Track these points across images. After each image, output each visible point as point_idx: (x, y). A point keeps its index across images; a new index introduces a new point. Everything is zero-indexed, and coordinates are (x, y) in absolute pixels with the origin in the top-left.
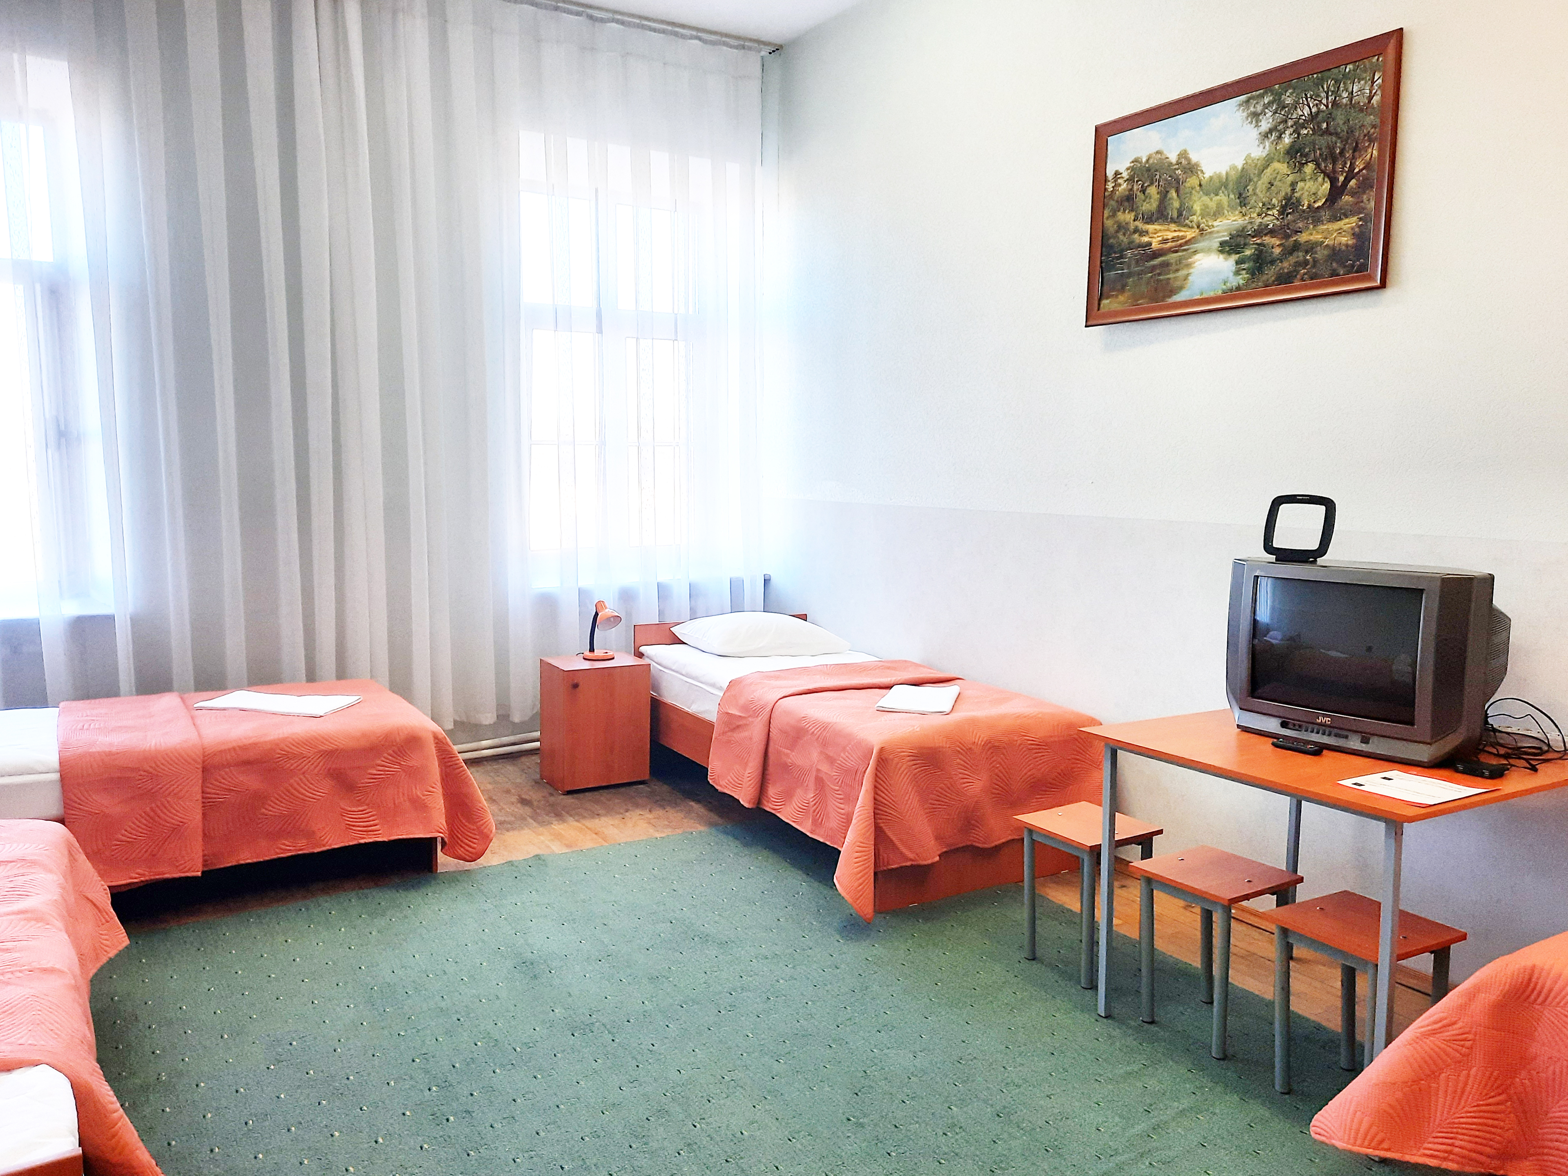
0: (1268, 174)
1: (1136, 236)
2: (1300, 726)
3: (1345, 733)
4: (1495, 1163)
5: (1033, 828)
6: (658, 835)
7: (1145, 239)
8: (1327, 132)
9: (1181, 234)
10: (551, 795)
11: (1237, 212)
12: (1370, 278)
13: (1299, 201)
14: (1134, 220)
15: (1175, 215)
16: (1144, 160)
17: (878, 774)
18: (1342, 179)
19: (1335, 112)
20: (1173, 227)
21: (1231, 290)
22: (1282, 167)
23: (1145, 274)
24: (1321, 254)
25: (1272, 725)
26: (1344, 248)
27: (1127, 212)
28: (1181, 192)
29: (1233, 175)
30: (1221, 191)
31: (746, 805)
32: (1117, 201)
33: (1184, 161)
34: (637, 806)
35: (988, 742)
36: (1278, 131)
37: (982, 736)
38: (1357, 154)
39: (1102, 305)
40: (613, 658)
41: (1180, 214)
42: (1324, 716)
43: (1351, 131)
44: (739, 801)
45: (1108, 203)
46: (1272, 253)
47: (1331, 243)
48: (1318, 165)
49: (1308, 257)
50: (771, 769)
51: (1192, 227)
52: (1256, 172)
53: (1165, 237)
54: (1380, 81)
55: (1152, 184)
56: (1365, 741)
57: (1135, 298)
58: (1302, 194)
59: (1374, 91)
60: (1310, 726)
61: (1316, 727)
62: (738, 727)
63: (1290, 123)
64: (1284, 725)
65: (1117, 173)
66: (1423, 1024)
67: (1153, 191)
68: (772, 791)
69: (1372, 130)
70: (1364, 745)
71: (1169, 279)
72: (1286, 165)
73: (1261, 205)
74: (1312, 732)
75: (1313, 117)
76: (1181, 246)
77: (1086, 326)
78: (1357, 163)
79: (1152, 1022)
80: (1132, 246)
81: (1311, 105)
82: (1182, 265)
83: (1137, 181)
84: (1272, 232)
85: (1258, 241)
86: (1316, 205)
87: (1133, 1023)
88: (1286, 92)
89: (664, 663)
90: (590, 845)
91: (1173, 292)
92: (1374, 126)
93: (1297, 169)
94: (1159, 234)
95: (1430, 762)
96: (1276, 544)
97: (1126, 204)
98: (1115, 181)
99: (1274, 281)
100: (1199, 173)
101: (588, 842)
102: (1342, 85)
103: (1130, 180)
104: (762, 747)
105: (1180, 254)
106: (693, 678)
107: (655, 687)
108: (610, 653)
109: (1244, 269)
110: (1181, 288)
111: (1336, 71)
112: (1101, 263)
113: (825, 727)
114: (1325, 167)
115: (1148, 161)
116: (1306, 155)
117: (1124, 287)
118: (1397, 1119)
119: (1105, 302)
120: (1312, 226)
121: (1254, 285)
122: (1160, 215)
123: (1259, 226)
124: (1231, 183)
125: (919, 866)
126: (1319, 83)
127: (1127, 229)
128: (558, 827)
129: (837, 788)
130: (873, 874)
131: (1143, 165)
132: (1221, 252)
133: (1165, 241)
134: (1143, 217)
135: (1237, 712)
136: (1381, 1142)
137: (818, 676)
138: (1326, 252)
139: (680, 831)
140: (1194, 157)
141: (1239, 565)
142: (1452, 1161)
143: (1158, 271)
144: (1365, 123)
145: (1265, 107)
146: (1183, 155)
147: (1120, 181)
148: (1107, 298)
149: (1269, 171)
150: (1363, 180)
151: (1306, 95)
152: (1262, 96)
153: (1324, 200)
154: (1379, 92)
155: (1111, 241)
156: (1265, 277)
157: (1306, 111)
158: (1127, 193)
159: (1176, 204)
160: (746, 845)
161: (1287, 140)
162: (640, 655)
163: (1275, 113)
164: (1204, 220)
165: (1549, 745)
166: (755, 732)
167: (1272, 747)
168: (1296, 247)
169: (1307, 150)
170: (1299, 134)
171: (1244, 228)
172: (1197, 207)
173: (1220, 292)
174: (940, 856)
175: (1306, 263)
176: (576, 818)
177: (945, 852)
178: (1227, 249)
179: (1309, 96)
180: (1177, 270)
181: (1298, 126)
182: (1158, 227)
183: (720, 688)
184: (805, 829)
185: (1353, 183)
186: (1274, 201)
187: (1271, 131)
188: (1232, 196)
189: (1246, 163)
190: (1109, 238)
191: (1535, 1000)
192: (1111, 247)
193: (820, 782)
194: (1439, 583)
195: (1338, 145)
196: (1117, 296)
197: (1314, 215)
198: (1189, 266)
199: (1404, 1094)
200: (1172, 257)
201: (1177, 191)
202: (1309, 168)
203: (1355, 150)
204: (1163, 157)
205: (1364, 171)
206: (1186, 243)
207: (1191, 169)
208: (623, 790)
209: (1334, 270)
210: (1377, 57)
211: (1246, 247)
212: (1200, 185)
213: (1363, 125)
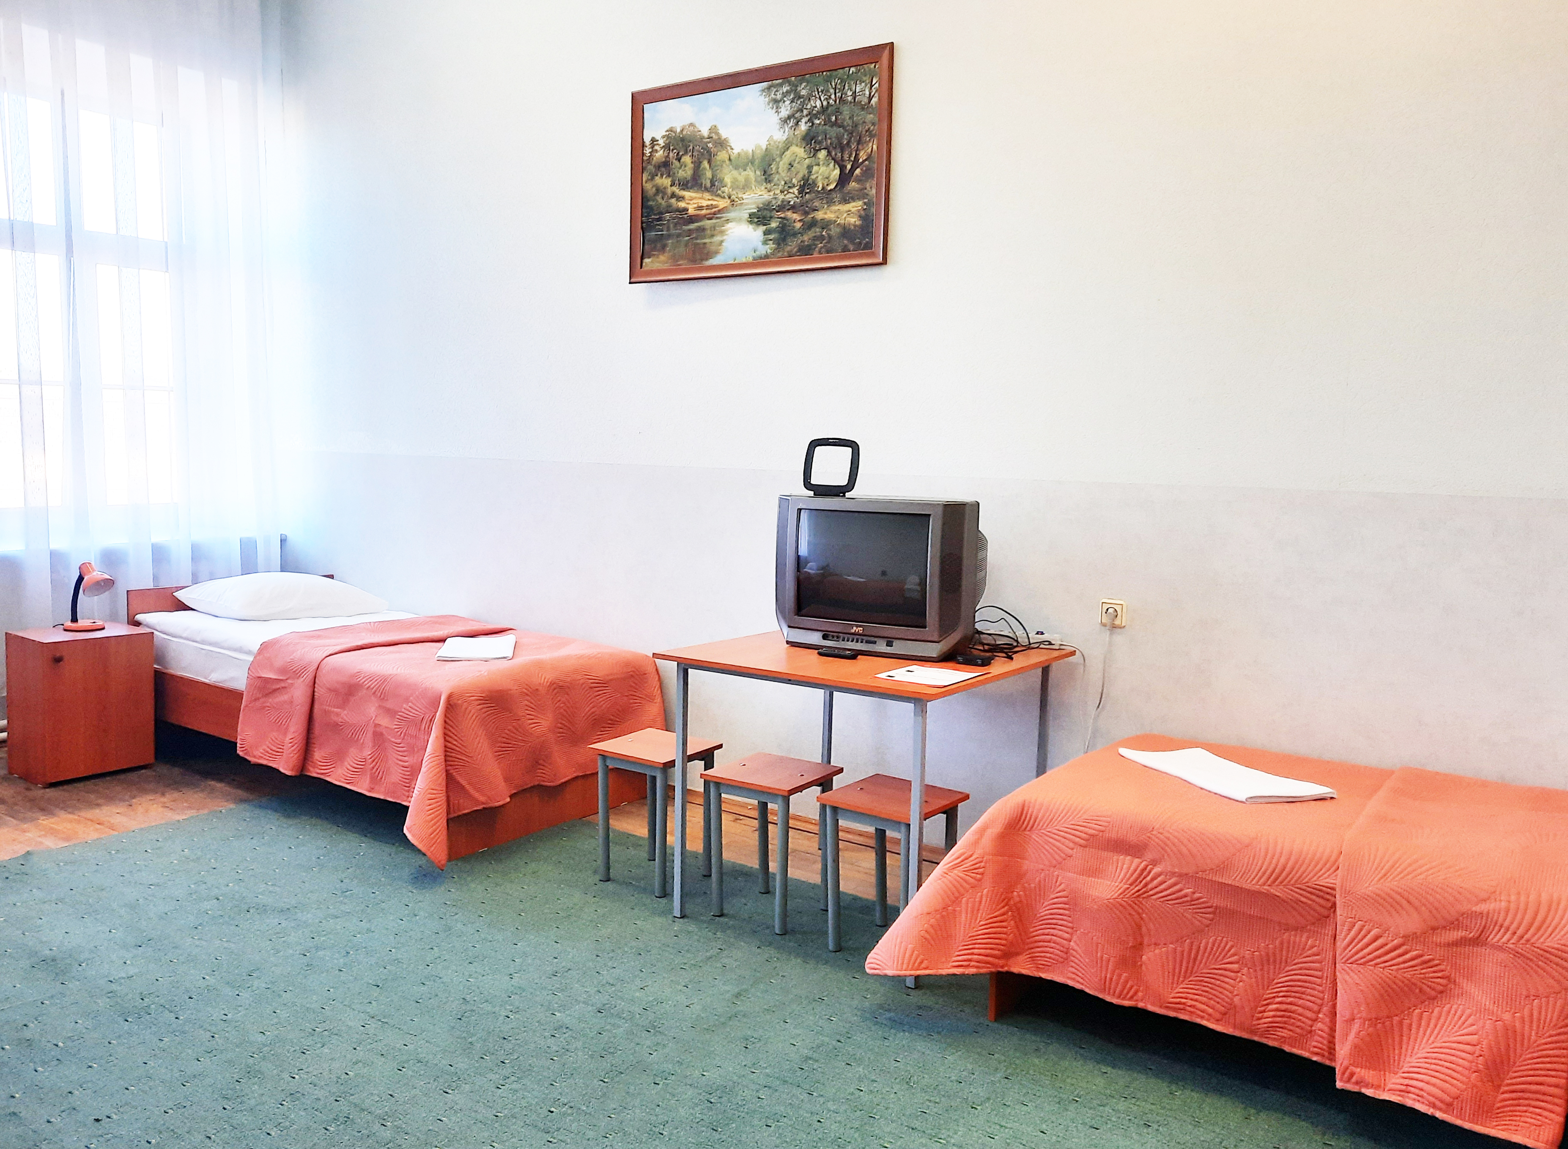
0: (788, 156)
1: (673, 201)
2: (838, 637)
3: (873, 639)
4: (1001, 962)
5: (605, 754)
6: (178, 817)
7: (682, 205)
8: (835, 124)
9: (714, 203)
10: (28, 789)
11: (763, 188)
12: (873, 255)
13: (814, 183)
14: (671, 186)
15: (709, 185)
16: (678, 130)
17: (447, 720)
18: (849, 167)
19: (841, 108)
20: (707, 195)
21: (761, 258)
22: (799, 151)
23: (684, 237)
24: (835, 231)
25: (815, 638)
26: (852, 227)
27: (664, 176)
28: (713, 164)
29: (759, 154)
30: (748, 168)
31: (288, 773)
32: (655, 166)
33: (713, 135)
34: (144, 791)
35: (552, 684)
36: (796, 118)
37: (549, 677)
38: (860, 147)
39: (644, 264)
40: (104, 629)
41: (713, 185)
42: (857, 626)
43: (856, 126)
44: (278, 770)
45: (646, 167)
46: (794, 227)
47: (843, 222)
48: (829, 153)
49: (824, 233)
50: (317, 729)
51: (724, 198)
52: (778, 153)
53: (700, 205)
54: (877, 85)
55: (686, 153)
56: (889, 644)
57: (675, 259)
58: (817, 177)
59: (872, 94)
60: (846, 636)
61: (851, 637)
62: (275, 690)
63: (805, 112)
64: (825, 637)
65: (653, 140)
66: (948, 861)
67: (687, 159)
68: (318, 755)
69: (872, 128)
70: (889, 648)
71: (705, 243)
72: (803, 150)
73: (783, 183)
74: (848, 641)
75: (824, 109)
76: (715, 214)
77: (630, 283)
78: (861, 155)
79: (721, 915)
80: (670, 209)
81: (822, 99)
82: (716, 232)
83: (673, 150)
84: (793, 208)
85: (782, 216)
86: (829, 188)
87: (705, 918)
88: (801, 84)
89: (171, 630)
90: (94, 835)
91: (709, 255)
92: (873, 124)
93: (812, 154)
94: (694, 201)
95: (939, 657)
96: (814, 481)
97: (663, 169)
98: (652, 148)
99: (797, 252)
100: (729, 148)
101: (91, 834)
102: (847, 85)
103: (666, 147)
104: (305, 709)
105: (714, 221)
106: (210, 644)
107: (160, 658)
108: (100, 623)
109: (771, 240)
110: (717, 253)
111: (841, 71)
112: (642, 223)
113: (384, 679)
114: (836, 154)
115: (682, 131)
116: (820, 143)
117: (664, 247)
118: (932, 942)
119: (646, 261)
120: (826, 206)
121: (780, 254)
122: (694, 182)
123: (782, 201)
124: (757, 161)
125: (491, 808)
126: (828, 80)
127: (664, 193)
128: (45, 821)
129: (399, 741)
130: (445, 821)
131: (678, 134)
132: (751, 222)
133: (700, 208)
134: (680, 184)
135: (786, 629)
136: (921, 962)
137: (364, 634)
138: (838, 230)
139: (206, 811)
140: (724, 134)
141: (784, 501)
142: (973, 966)
143: (694, 235)
144: (866, 120)
145: (785, 95)
146: (713, 129)
147: (656, 147)
148: (649, 258)
149: (788, 153)
150: (866, 170)
151: (818, 90)
152: (781, 85)
153: (835, 184)
154: (876, 95)
155: (651, 203)
156: (789, 248)
157: (818, 103)
158: (664, 159)
159: (709, 174)
160: (288, 816)
161: (803, 127)
162: (138, 624)
163: (792, 102)
164: (734, 192)
165: (1017, 641)
166: (299, 693)
167: (818, 656)
168: (813, 223)
169: (820, 138)
170: (813, 124)
171: (770, 202)
172: (728, 180)
173: (751, 259)
174: (511, 797)
175: (821, 238)
176: (70, 810)
177: (515, 793)
178: (756, 220)
179: (820, 90)
180: (712, 236)
181: (812, 116)
182: (693, 195)
183: (249, 653)
184: (362, 787)
185: (858, 171)
186: (794, 181)
187: (789, 118)
188: (758, 173)
189: (770, 144)
190: (648, 201)
191: (1026, 828)
192: (651, 208)
193: (379, 737)
194: (941, 509)
195: (845, 137)
196: (658, 256)
197: (827, 196)
198: (722, 233)
199: (937, 920)
200: (707, 223)
201: (709, 162)
202: (822, 154)
203: (859, 142)
204: (696, 130)
205: (867, 162)
206: (719, 211)
207: (722, 144)
208: (122, 777)
209: (846, 246)
210: (874, 65)
211: (772, 220)
212: (730, 159)
213: (864, 122)
